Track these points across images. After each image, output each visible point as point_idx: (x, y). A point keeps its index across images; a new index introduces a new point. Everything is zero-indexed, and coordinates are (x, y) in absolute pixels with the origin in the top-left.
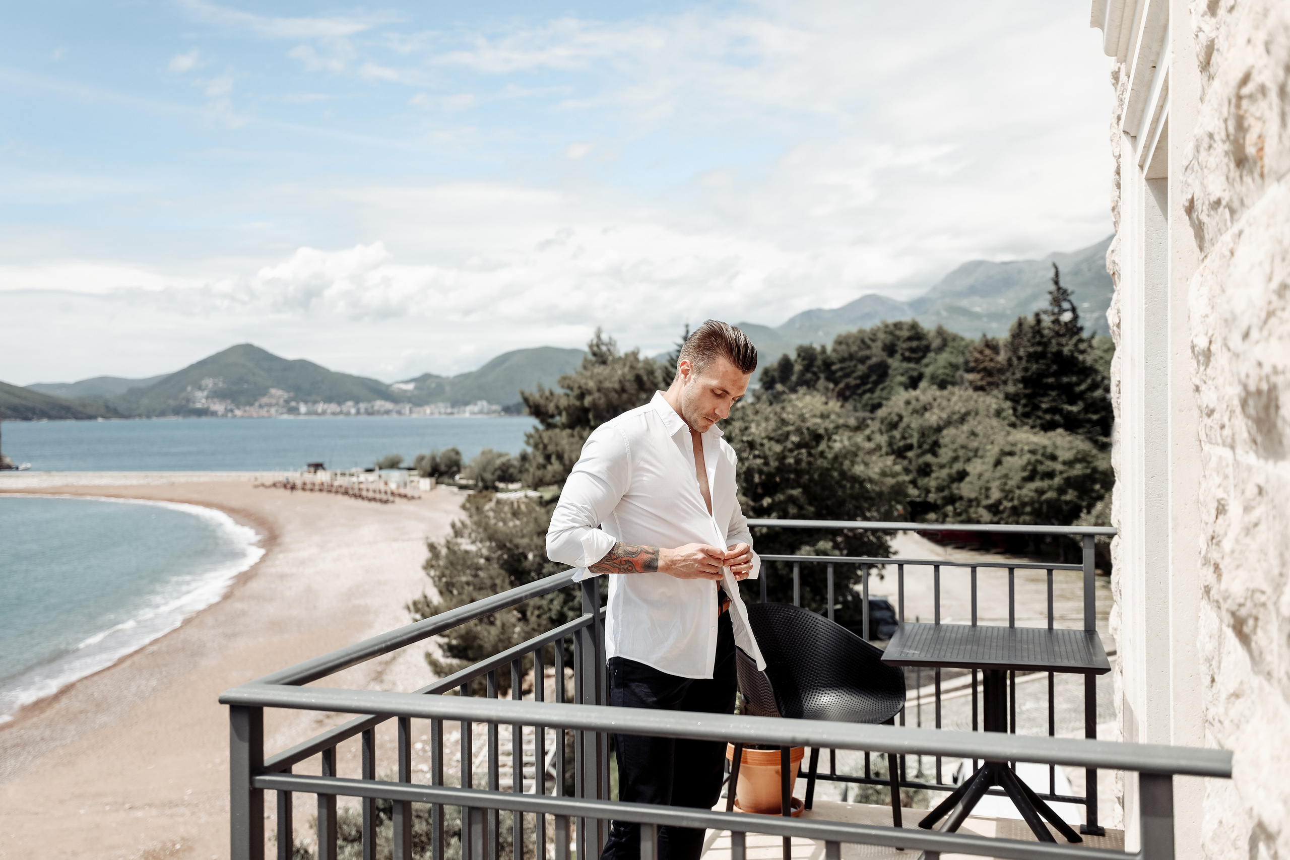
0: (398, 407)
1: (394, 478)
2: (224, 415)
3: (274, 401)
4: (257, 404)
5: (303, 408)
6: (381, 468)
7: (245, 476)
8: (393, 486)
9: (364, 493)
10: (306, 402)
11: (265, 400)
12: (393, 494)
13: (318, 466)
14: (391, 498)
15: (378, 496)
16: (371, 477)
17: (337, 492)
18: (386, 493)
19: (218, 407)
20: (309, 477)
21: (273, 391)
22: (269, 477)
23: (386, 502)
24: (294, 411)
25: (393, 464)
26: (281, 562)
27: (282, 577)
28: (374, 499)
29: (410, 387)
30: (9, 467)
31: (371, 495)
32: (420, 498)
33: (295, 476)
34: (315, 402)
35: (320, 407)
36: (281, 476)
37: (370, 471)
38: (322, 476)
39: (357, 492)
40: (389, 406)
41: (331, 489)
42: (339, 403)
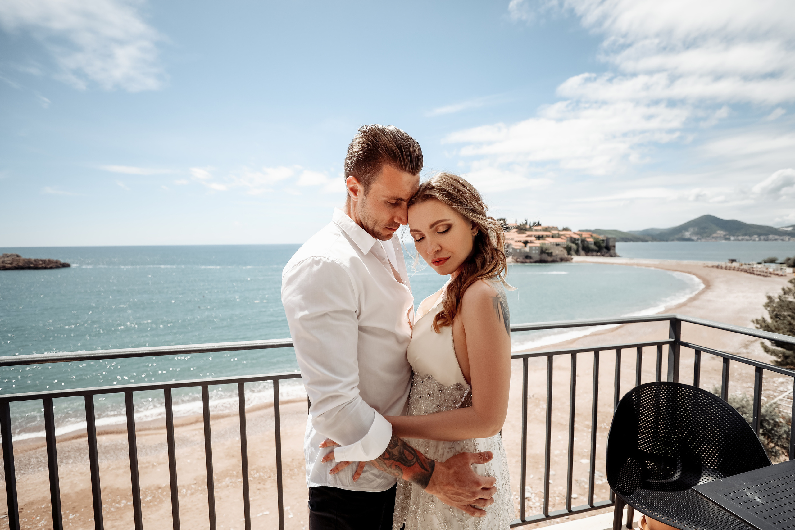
0: (782, 238)
1: (772, 267)
2: (697, 241)
3: (718, 236)
4: (711, 237)
5: (732, 238)
6: (765, 262)
7: (700, 263)
8: (771, 270)
9: (755, 272)
10: (734, 236)
11: (715, 235)
12: (770, 273)
13: (733, 261)
14: (769, 275)
15: (762, 274)
16: (760, 266)
17: (741, 271)
18: (766, 273)
19: (695, 238)
20: (729, 264)
21: (719, 232)
22: (710, 263)
23: (766, 276)
24: (728, 239)
25: (773, 261)
26: (710, 295)
27: (709, 301)
28: (760, 275)
29: (790, 229)
30: (618, 256)
31: (758, 273)
32: (785, 276)
33: (723, 264)
34: (738, 236)
35: (740, 238)
36: (716, 263)
37: (759, 263)
38: (734, 264)
39: (751, 271)
40: (777, 237)
41: (739, 270)
42: (750, 236)
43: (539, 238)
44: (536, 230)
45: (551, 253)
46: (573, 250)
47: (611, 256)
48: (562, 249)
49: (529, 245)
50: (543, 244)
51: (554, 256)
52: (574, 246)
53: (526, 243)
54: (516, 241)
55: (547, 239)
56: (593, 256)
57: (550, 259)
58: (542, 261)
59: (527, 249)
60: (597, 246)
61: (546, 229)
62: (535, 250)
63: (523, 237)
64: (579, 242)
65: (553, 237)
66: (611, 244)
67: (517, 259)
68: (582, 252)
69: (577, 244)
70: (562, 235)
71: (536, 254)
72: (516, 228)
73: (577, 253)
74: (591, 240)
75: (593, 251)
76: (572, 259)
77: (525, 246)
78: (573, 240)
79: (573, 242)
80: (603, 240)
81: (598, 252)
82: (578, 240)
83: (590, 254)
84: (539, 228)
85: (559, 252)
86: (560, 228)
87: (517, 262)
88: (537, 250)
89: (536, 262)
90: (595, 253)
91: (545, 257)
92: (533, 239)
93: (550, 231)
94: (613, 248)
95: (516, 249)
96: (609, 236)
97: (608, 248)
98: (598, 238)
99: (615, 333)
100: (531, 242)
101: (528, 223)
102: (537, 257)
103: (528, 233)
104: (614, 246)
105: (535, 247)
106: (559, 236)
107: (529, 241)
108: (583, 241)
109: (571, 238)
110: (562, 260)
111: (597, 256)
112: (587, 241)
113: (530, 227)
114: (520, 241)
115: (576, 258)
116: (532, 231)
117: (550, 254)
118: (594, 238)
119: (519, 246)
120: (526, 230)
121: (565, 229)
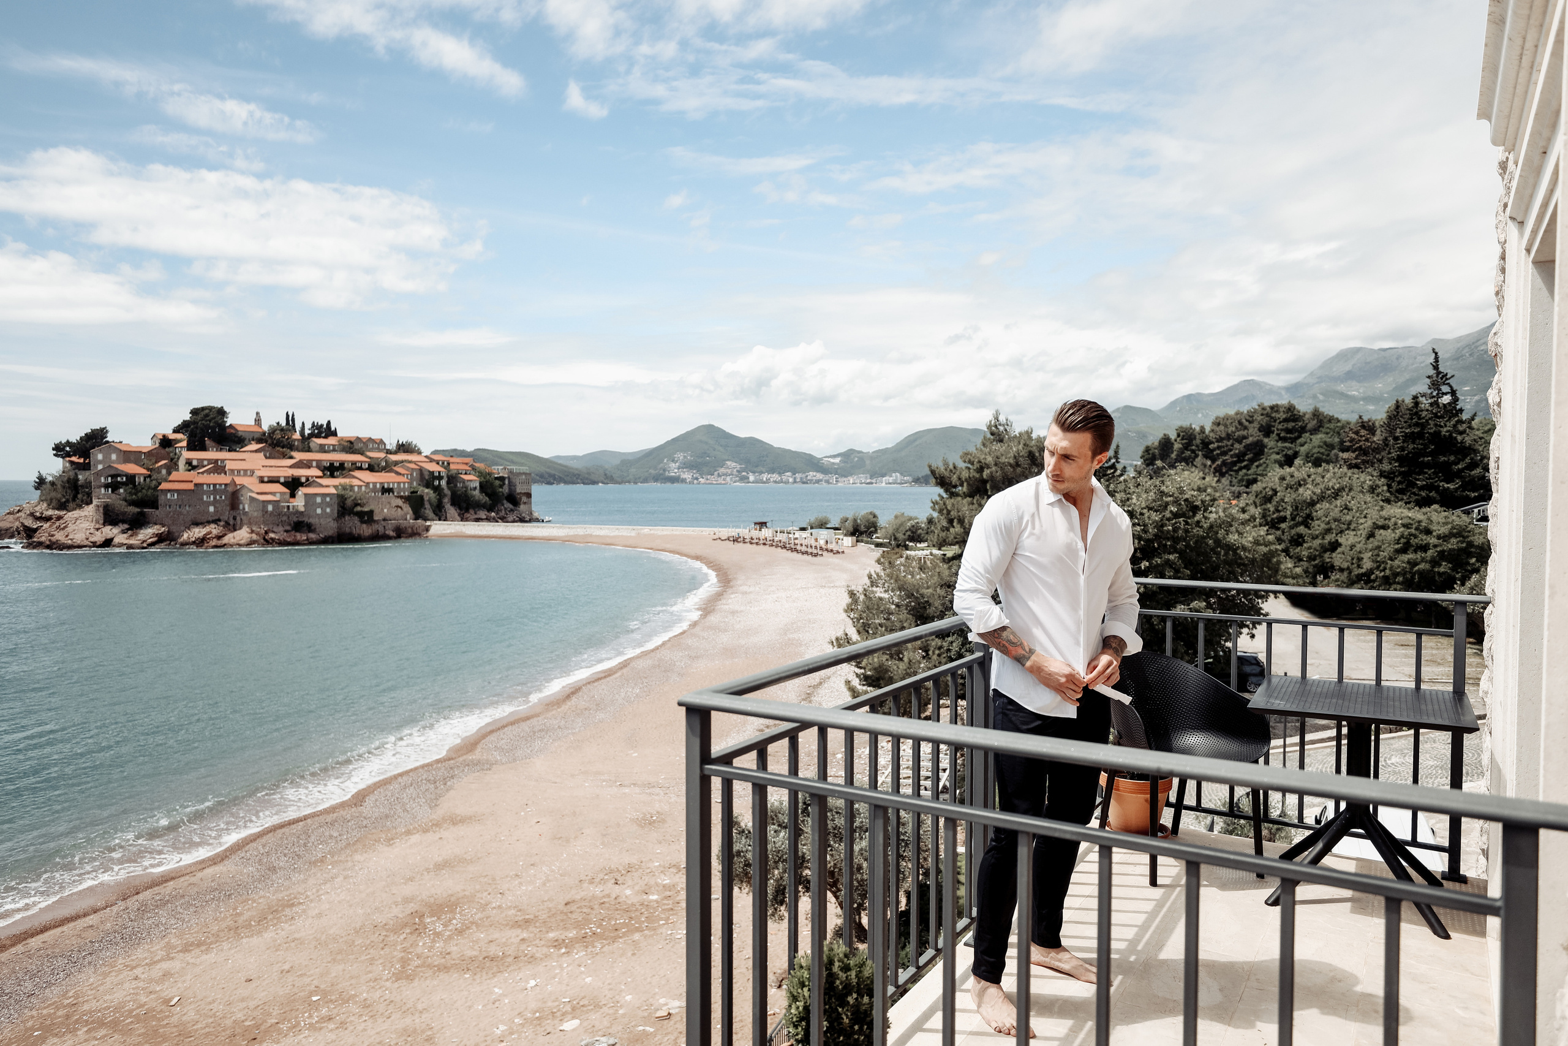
0: (827, 477)
1: (823, 535)
2: (691, 483)
3: (729, 471)
4: (716, 473)
5: (752, 478)
6: (812, 528)
7: (707, 531)
8: (822, 542)
9: (799, 548)
10: (754, 472)
11: (722, 470)
12: (821, 548)
13: (762, 525)
14: (820, 553)
15: (810, 550)
16: (804, 534)
17: (777, 546)
18: (816, 547)
19: (687, 476)
20: (755, 534)
21: (729, 463)
22: (725, 532)
23: (816, 555)
24: (744, 479)
25: (822, 525)
26: (732, 601)
27: (733, 613)
28: (806, 553)
29: (837, 460)
30: (537, 520)
31: (804, 549)
32: (843, 552)
33: (745, 532)
34: (761, 473)
35: (765, 477)
36: (733, 532)
37: (803, 529)
38: (766, 533)
39: (792, 546)
40: (819, 476)
41: (773, 544)
42: (780, 474)
43: (332, 470)
44: (322, 449)
45: (371, 512)
46: (427, 506)
47: (522, 520)
48: (400, 502)
49: (301, 492)
50: (344, 488)
51: (377, 522)
52: (428, 493)
53: (293, 485)
54: (262, 480)
55: (357, 473)
56: (477, 520)
57: (366, 530)
58: (343, 538)
59: (299, 503)
60: (487, 495)
61: (351, 446)
62: (322, 505)
63: (283, 468)
64: (443, 483)
65: (371, 468)
66: (520, 489)
67: (266, 533)
68: (452, 511)
69: (437, 489)
70: (396, 463)
71: (325, 518)
72: (259, 441)
73: (440, 513)
74: (472, 480)
75: (478, 506)
76: (427, 529)
77: (293, 495)
78: (429, 480)
79: (428, 484)
80: (502, 479)
81: (490, 509)
82: (440, 478)
83: (471, 514)
84: (331, 441)
85: (391, 510)
86: (391, 444)
87: (268, 542)
88: (329, 505)
89: (326, 541)
90: (482, 514)
91: (352, 524)
92: (314, 472)
93: (361, 453)
94: (524, 499)
95: (265, 503)
96: (515, 468)
97: (514, 500)
98: (490, 474)
99: (565, 708)
100: (309, 482)
101: (298, 427)
102: (329, 526)
103: (299, 456)
104: (529, 495)
105: (324, 495)
106: (388, 467)
107: (303, 480)
108: (452, 479)
109: (421, 471)
110: (400, 533)
111: (488, 519)
112: (464, 481)
113: (305, 439)
114: (273, 480)
115: (437, 528)
116: (309, 450)
117: (367, 517)
118: (481, 474)
119: (273, 494)
120: (292, 447)
121: (404, 448)
